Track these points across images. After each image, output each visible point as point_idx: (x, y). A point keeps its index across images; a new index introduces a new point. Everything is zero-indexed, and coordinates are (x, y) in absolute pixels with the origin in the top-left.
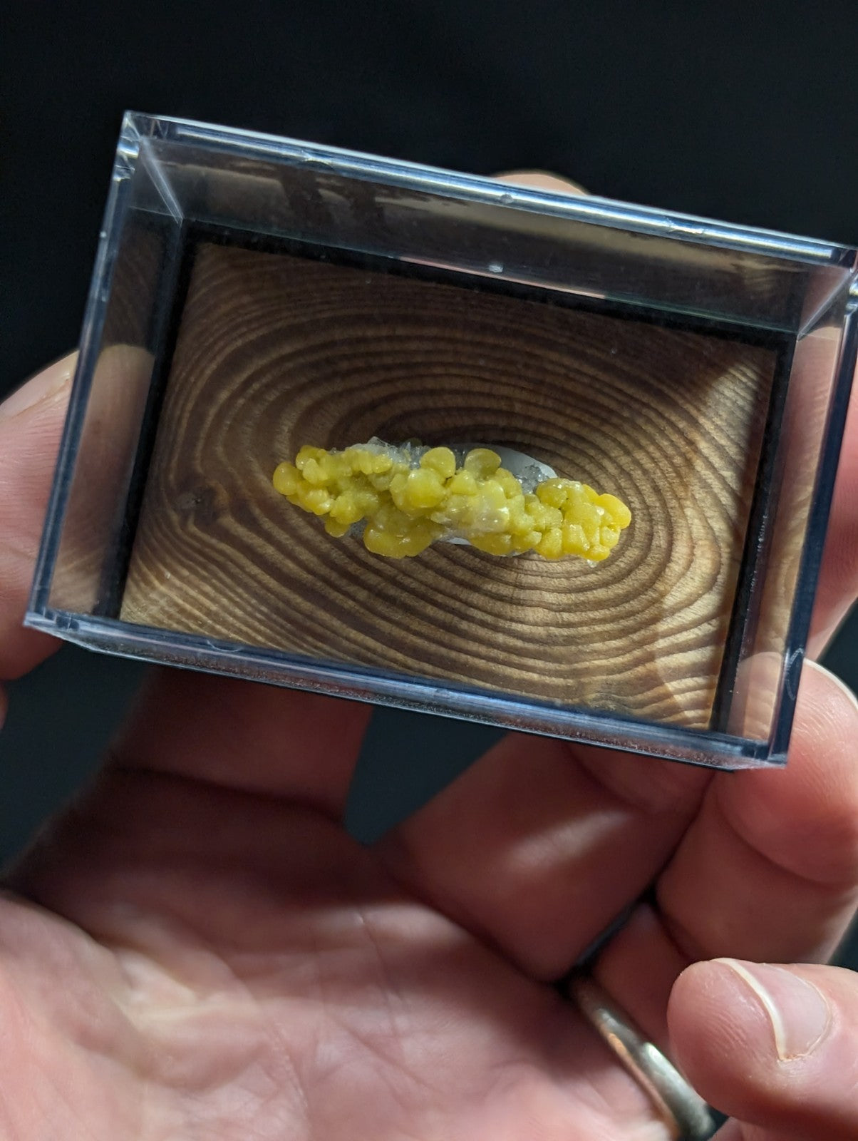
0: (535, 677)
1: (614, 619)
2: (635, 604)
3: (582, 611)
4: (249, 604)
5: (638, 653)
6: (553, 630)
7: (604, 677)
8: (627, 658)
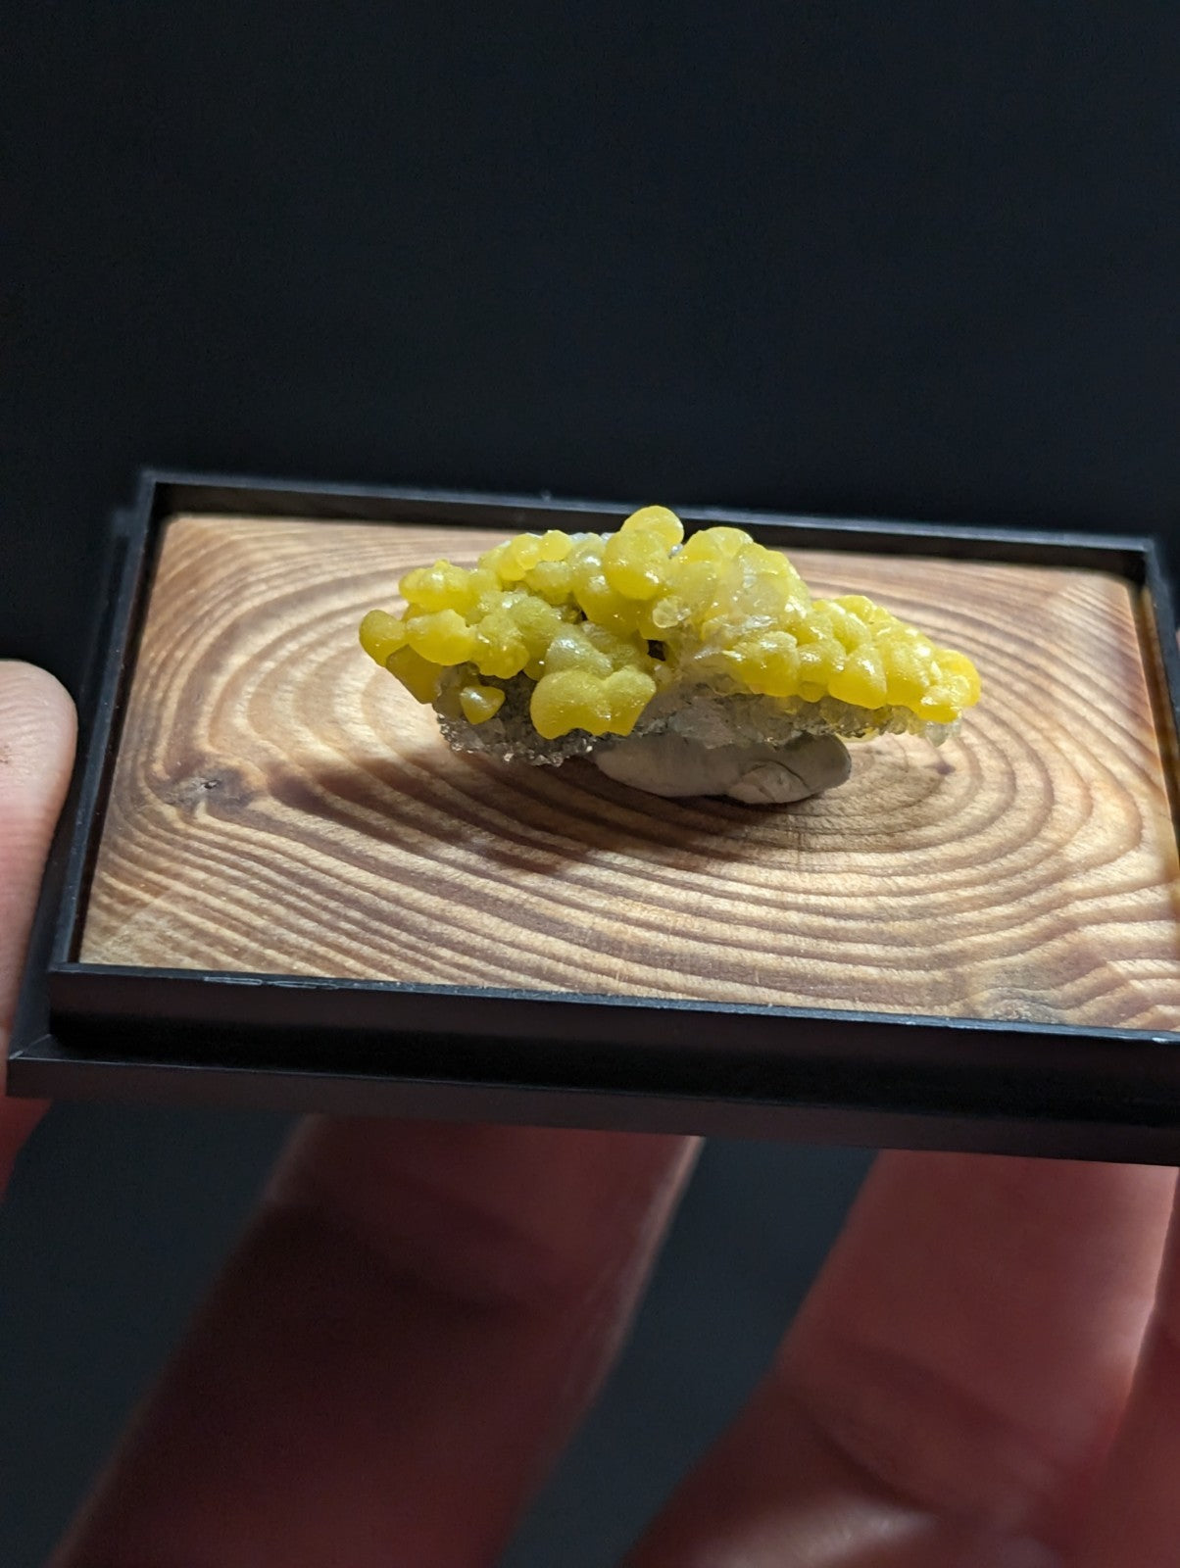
0: (873, 972)
1: (986, 880)
2: (1015, 859)
3: (928, 873)
4: (325, 908)
5: (1044, 921)
6: (884, 900)
7: (998, 962)
8: (1029, 929)
